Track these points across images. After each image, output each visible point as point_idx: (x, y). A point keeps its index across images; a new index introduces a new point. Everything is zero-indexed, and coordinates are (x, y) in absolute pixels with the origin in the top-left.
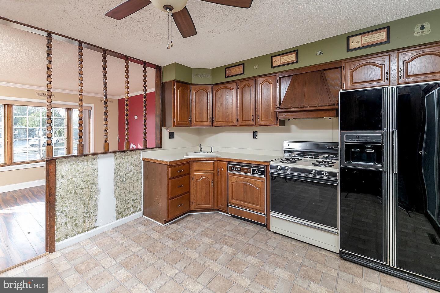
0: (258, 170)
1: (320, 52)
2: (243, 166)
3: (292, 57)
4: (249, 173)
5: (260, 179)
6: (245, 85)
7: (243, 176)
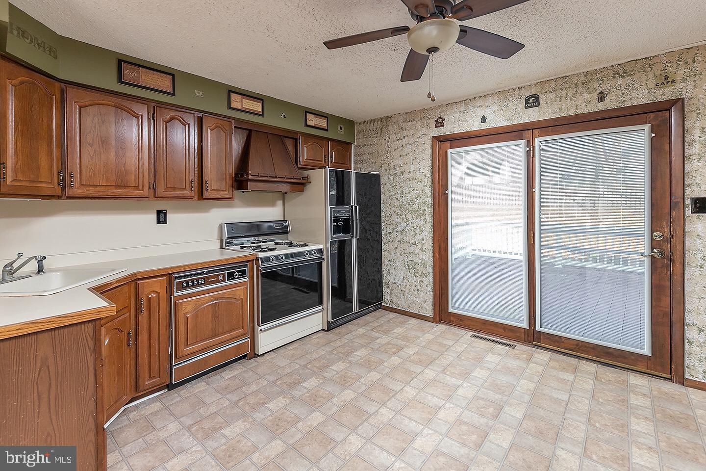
0: (237, 272)
1: (284, 114)
2: (208, 272)
3: (257, 107)
4: (221, 281)
5: (239, 285)
6: (172, 119)
7: (208, 291)
